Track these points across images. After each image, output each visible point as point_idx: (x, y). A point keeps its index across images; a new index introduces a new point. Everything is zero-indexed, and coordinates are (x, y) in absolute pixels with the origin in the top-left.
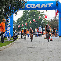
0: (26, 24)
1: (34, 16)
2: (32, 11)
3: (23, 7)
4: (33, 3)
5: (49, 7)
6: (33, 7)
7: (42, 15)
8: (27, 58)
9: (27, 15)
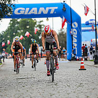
2: (24, 19)
5: (52, 12)
6: (26, 13)
7: (40, 26)
9: (16, 26)
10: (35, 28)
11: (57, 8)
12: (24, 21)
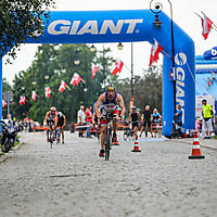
0: (48, 91)
1: (77, 62)
3: (36, 33)
6: (73, 33)
9: (51, 59)
11: (141, 21)
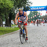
0: (31, 18)
1: (35, 14)
3: (30, 10)
4: (34, 7)
7: (39, 13)
8: (32, 35)
9: (32, 13)
10: (38, 14)
11: (44, 7)
12: (34, 12)
